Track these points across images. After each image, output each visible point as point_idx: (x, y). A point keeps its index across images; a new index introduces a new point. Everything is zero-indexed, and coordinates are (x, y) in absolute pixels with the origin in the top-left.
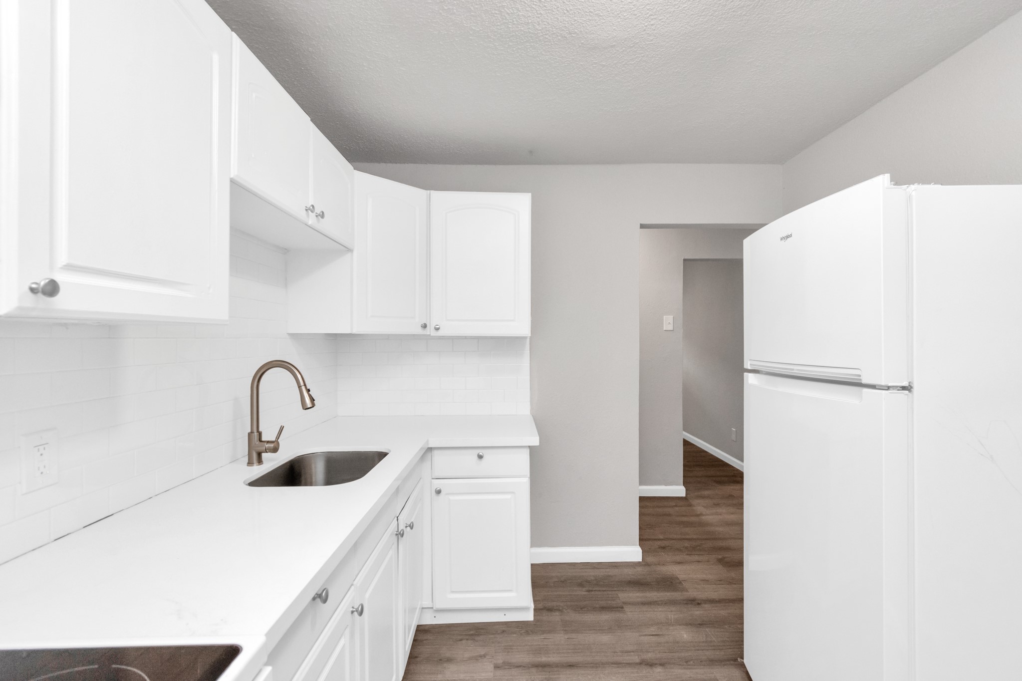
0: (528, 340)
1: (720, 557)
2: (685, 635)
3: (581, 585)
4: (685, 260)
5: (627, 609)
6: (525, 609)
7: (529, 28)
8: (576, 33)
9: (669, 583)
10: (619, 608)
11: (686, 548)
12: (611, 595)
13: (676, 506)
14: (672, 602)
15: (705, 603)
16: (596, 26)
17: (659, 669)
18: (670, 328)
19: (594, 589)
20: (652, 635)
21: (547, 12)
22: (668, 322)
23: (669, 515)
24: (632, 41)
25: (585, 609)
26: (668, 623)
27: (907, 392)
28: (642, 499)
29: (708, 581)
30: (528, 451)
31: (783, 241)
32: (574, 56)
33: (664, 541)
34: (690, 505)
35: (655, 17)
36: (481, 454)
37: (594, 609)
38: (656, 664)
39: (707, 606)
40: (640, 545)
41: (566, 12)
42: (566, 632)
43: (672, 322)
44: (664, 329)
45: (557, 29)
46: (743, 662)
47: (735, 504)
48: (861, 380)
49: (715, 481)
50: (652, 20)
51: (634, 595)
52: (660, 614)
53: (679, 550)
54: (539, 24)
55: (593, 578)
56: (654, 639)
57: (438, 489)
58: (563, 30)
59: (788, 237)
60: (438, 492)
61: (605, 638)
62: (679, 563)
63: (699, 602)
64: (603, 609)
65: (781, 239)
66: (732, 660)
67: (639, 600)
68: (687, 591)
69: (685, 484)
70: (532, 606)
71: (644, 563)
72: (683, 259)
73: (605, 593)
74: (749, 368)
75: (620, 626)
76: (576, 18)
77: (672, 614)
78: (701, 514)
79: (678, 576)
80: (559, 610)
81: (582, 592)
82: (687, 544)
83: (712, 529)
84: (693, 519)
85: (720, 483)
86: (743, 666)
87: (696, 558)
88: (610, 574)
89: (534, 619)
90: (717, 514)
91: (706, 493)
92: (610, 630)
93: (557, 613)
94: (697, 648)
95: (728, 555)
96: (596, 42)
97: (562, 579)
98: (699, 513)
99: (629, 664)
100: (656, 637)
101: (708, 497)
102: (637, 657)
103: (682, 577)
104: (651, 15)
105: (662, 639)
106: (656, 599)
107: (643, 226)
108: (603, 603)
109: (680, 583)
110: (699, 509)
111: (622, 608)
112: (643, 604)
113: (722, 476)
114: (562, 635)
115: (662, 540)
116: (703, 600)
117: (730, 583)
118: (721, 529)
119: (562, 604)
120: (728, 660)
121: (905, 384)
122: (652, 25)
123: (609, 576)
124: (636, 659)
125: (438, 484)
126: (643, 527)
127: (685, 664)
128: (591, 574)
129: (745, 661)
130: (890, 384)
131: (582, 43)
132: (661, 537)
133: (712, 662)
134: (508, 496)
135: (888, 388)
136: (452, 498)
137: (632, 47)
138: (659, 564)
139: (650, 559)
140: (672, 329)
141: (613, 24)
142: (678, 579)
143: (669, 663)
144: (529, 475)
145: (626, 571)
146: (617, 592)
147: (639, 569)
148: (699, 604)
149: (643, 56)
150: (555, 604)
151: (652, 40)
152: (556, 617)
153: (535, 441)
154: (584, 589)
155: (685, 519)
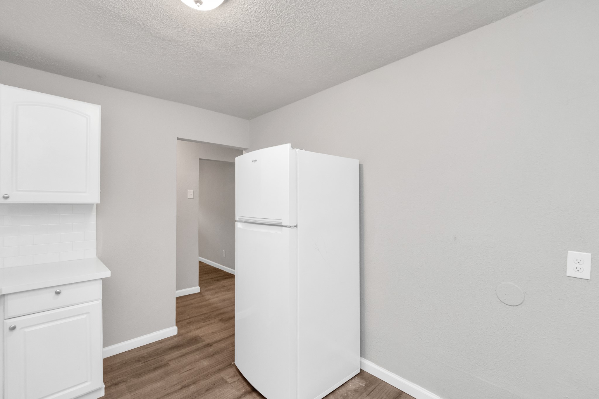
0: (95, 207)
1: (220, 318)
2: (205, 363)
3: (139, 361)
4: (200, 159)
5: (170, 363)
6: (99, 389)
7: (115, 10)
8: (147, 25)
9: (195, 340)
10: (167, 364)
11: (202, 319)
12: (159, 359)
13: (195, 298)
14: (197, 350)
15: (214, 344)
16: (161, 27)
17: (193, 386)
18: (192, 197)
19: (149, 360)
20: (187, 371)
21: (130, 7)
22: (190, 194)
23: (192, 304)
24: (181, 43)
25: (143, 374)
26: (196, 361)
27: (296, 228)
28: (178, 298)
29: (215, 332)
30: (101, 281)
31: (253, 162)
32: (144, 36)
33: (189, 320)
34: (203, 296)
35: (196, 37)
36: (58, 291)
37: (149, 371)
38: (191, 384)
39: (215, 345)
40: (176, 325)
41: (142, 13)
42: (131, 392)
43: (192, 194)
44: (188, 198)
45: (134, 18)
46: (234, 364)
47: (226, 290)
48: (282, 224)
49: (215, 280)
50: (194, 38)
51: (175, 354)
52: (191, 358)
53: (198, 321)
54: (122, 11)
55: (146, 354)
56: (189, 372)
57: (13, 326)
58: (138, 21)
59: (256, 161)
60: (13, 329)
61: (158, 385)
62: (199, 328)
63: (211, 344)
64: (155, 369)
65: (253, 161)
66: (229, 365)
67: (178, 355)
68: (204, 341)
69: (199, 285)
70: (104, 386)
71: (179, 335)
72: (199, 158)
73: (156, 359)
74: (238, 220)
75: (168, 374)
76: (148, 18)
77: (197, 356)
78: (209, 299)
79: (199, 335)
80: (124, 381)
81: (140, 365)
82: (202, 317)
83: (215, 305)
84: (205, 303)
85: (217, 280)
86: (234, 365)
87: (208, 323)
88: (158, 348)
89: (105, 394)
90: (217, 297)
91: (212, 287)
92: (161, 378)
93: (123, 384)
94: (212, 367)
95: (225, 316)
96: (160, 35)
97: (124, 362)
98: (208, 299)
99: (175, 392)
100: (190, 371)
101: (212, 289)
102: (179, 386)
103: (201, 335)
104: (194, 36)
105: (193, 371)
106: (187, 351)
107: (178, 139)
108: (155, 366)
109: (201, 338)
110: (207, 297)
111: (168, 363)
112: (180, 357)
113: (218, 277)
114: (128, 395)
115: (189, 318)
116: (213, 343)
117: (226, 329)
118: (219, 304)
119: (126, 377)
120: (227, 366)
121: (295, 225)
122: (193, 40)
123: (157, 349)
124: (179, 387)
125: (11, 323)
126: (178, 314)
127: (206, 377)
128: (144, 352)
129: (235, 363)
130: (291, 225)
131: (151, 32)
132: (188, 317)
133: (220, 370)
134: (84, 316)
135: (290, 227)
136: (27, 330)
137: (181, 45)
138: (188, 333)
139: (182, 331)
140: (193, 198)
141: (171, 31)
142: (199, 336)
143: (197, 381)
144: (101, 298)
145: (168, 343)
146: (163, 357)
147: (176, 339)
148: (211, 345)
149: (187, 52)
150: (120, 379)
151: (192, 47)
152: (123, 386)
153: (107, 274)
154: (141, 363)
155: (200, 304)
